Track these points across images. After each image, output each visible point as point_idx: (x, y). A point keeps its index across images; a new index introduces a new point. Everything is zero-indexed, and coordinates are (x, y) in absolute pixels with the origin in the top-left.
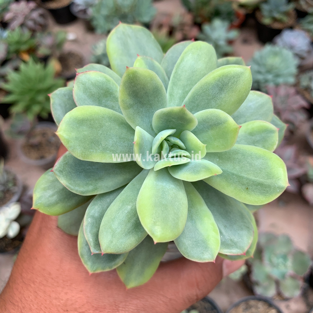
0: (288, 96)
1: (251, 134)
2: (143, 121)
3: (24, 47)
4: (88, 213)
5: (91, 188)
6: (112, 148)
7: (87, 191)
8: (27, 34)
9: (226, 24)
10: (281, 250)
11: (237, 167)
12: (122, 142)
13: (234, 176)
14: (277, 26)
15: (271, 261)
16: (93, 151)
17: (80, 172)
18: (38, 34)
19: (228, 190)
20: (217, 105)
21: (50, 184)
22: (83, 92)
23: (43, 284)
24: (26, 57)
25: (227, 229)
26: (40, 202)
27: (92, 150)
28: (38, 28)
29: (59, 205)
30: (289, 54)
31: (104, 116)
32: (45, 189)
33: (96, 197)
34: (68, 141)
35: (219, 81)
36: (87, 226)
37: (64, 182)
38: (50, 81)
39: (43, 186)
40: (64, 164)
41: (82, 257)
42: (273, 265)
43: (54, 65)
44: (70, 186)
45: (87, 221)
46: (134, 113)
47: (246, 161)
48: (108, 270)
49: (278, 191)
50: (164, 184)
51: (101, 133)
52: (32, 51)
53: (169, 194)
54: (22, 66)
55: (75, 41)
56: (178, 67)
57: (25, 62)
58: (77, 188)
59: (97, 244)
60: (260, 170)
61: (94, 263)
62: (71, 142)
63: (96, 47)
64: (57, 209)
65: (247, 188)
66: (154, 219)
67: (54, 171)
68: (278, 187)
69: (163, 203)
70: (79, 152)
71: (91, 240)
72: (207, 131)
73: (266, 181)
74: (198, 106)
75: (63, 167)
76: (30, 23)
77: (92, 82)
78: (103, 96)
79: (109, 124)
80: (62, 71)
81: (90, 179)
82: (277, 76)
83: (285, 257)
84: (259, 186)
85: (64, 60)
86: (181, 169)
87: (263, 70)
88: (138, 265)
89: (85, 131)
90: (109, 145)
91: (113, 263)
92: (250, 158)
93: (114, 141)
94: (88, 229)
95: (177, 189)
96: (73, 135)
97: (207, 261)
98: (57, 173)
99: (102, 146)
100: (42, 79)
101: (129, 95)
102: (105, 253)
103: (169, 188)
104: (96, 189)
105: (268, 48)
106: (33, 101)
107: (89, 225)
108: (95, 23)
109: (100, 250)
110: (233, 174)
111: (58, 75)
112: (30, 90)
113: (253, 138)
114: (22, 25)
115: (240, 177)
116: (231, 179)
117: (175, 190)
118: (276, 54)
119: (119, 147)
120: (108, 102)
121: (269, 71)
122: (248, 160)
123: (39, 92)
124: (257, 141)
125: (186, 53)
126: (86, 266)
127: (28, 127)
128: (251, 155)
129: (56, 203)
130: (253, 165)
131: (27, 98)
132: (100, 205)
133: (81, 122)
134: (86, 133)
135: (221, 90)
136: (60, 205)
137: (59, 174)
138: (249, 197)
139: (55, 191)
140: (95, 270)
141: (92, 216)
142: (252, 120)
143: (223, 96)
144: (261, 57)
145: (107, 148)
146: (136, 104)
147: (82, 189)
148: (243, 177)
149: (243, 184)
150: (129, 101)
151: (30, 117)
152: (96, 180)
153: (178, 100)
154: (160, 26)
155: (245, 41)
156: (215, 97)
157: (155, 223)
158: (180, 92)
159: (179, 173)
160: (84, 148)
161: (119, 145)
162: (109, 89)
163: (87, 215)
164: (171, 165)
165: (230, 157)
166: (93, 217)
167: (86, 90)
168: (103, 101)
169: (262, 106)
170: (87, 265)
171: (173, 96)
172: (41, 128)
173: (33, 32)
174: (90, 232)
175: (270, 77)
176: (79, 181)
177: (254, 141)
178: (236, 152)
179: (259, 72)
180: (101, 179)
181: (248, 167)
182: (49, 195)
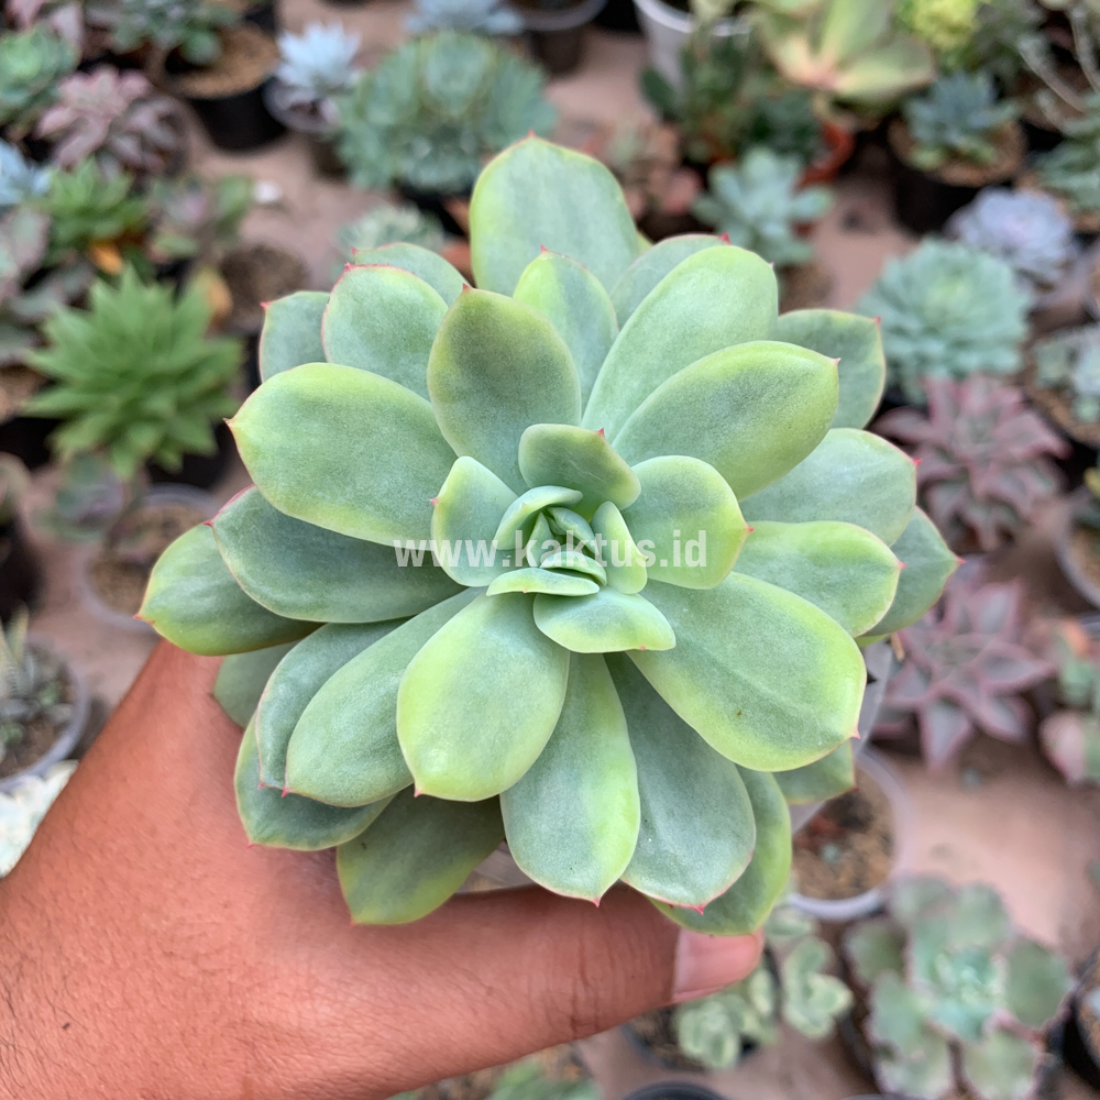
0: (995, 415)
1: (819, 560)
2: (496, 445)
3: (106, 228)
4: (284, 670)
5: (306, 598)
6: (385, 501)
7: (295, 607)
8: (116, 182)
9: (792, 168)
10: (970, 937)
11: (730, 646)
12: (420, 491)
13: (715, 670)
14: (959, 175)
15: (933, 976)
16: (323, 497)
17: (288, 547)
18: (155, 186)
19: (690, 704)
20: (719, 451)
21: (206, 560)
22: (352, 324)
23: (128, 860)
25: (671, 822)
26: (163, 603)
27: (320, 494)
28: (153, 160)
29: (214, 626)
30: (998, 272)
31: (382, 405)
32: (187, 572)
33: (321, 629)
34: (257, 452)
35: (736, 381)
36: (269, 704)
37: (235, 564)
38: (191, 348)
39: (183, 561)
40: (247, 513)
41: (239, 792)
42: (939, 987)
43: (207, 292)
44: (249, 579)
45: (275, 691)
46: (467, 416)
47: (760, 633)
48: (303, 847)
49: (820, 743)
50: (506, 641)
51: (362, 449)
52: (132, 241)
53: (505, 671)
54: (99, 293)
55: (277, 207)
56: (647, 310)
57: (105, 277)
58: (266, 589)
59: (281, 763)
60: (790, 671)
61: (269, 817)
62: (264, 458)
64: (208, 636)
65: (739, 714)
66: (436, 728)
67: (215, 526)
68: (822, 733)
69: (478, 691)
70: (280, 489)
71: (269, 745)
72: (665, 518)
73: (794, 705)
74: (666, 438)
75: (244, 519)
76: (127, 147)
77: (382, 300)
78: (406, 346)
79: (394, 430)
80: (234, 313)
81: (312, 573)
82: (961, 345)
83: (982, 964)
84: (773, 717)
85: (239, 272)
86: (562, 610)
87: (913, 324)
88: (403, 862)
89: (315, 435)
90: (378, 492)
91: (323, 833)
92: (771, 627)
93: (396, 482)
94: (270, 714)
95: (538, 664)
96: (277, 438)
97: (575, 895)
98: (222, 532)
99: (354, 487)
100: (167, 339)
101: (460, 362)
102: (292, 791)
103: (516, 656)
104: (320, 606)
107: (276, 705)
109: (282, 779)
110: (714, 663)
112: (125, 376)
113: (822, 572)
114: (100, 152)
115: (729, 675)
116: (704, 676)
117: (532, 665)
118: (956, 272)
119: (407, 501)
120: (416, 367)
121: (932, 331)
122: (765, 633)
124: (829, 585)
125: (680, 274)
126: (243, 819)
127: (115, 502)
128: (779, 620)
129: (207, 619)
130: (775, 650)
131: (115, 401)
132: (324, 655)
133: (310, 407)
134: (315, 441)
135: (738, 410)
136: (217, 626)
137: (227, 538)
138: (737, 741)
139: (212, 584)
140: (268, 839)
141: (291, 679)
142: (837, 519)
143: (739, 427)
145: (370, 496)
146: (478, 391)
147: (279, 596)
148: (736, 679)
149: (732, 700)
150: (456, 378)
152: (328, 581)
153: (622, 408)
155: (853, 223)
156: (716, 426)
157: (433, 740)
158: (636, 384)
159: (553, 619)
160: (299, 483)
161: (409, 497)
162: (426, 330)
163: (280, 674)
164: (529, 591)
165: (721, 611)
166: (294, 683)
167: (360, 317)
168: (402, 361)
169: (879, 482)
170: (248, 817)
171: (612, 392)
172: (158, 504)
173: (138, 173)
174: (272, 723)
175: (935, 348)
176: (277, 572)
177: (821, 583)
178: (742, 600)
179: (899, 332)
180: (343, 580)
181: (759, 654)
182: (193, 590)
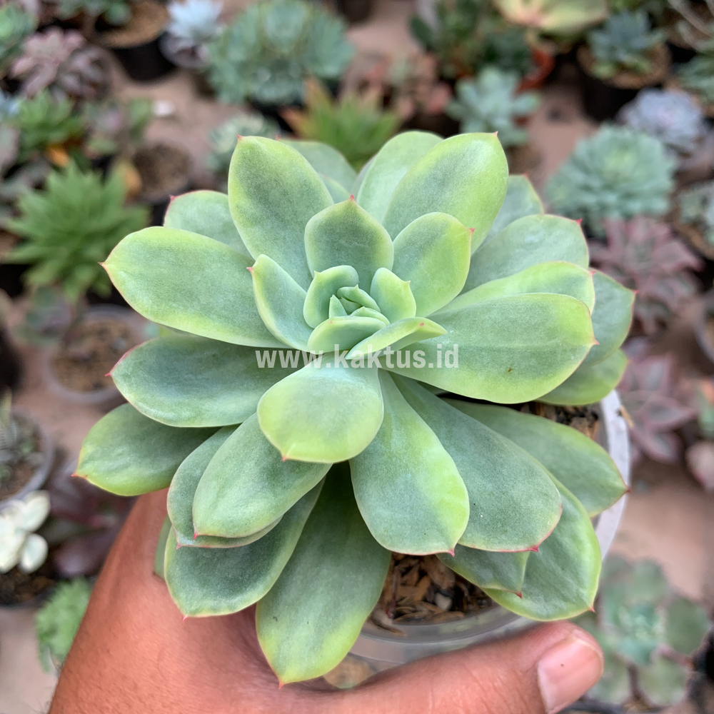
0: (652, 243)
3: (57, 136)
6: (224, 312)
8: (64, 105)
9: (512, 80)
10: (641, 595)
14: (626, 81)
15: (617, 621)
17: (168, 383)
18: (88, 107)
24: (61, 158)
28: (87, 90)
30: (653, 146)
38: (114, 214)
40: (135, 363)
42: (622, 630)
43: (124, 177)
46: (265, 237)
48: (225, 612)
49: (573, 358)
52: (74, 144)
54: (53, 180)
55: (171, 119)
57: (57, 169)
63: (219, 136)
68: (570, 351)
76: (70, 81)
80: (143, 189)
82: (629, 196)
83: (649, 613)
85: (146, 163)
87: (596, 183)
89: (163, 268)
90: (217, 306)
93: (229, 301)
98: (118, 377)
99: (199, 302)
100: (97, 209)
105: (606, 133)
106: (77, 260)
108: (215, 80)
111: (134, 198)
112: (71, 234)
114: (52, 86)
116: (477, 361)
118: (624, 147)
121: (609, 187)
123: (91, 237)
127: (66, 319)
131: (64, 252)
134: (164, 271)
144: (592, 154)
145: (212, 308)
146: (268, 218)
150: (251, 208)
151: (72, 295)
154: (363, 86)
155: (555, 116)
172: (95, 319)
173: (77, 99)
175: (611, 198)
179: (587, 188)
